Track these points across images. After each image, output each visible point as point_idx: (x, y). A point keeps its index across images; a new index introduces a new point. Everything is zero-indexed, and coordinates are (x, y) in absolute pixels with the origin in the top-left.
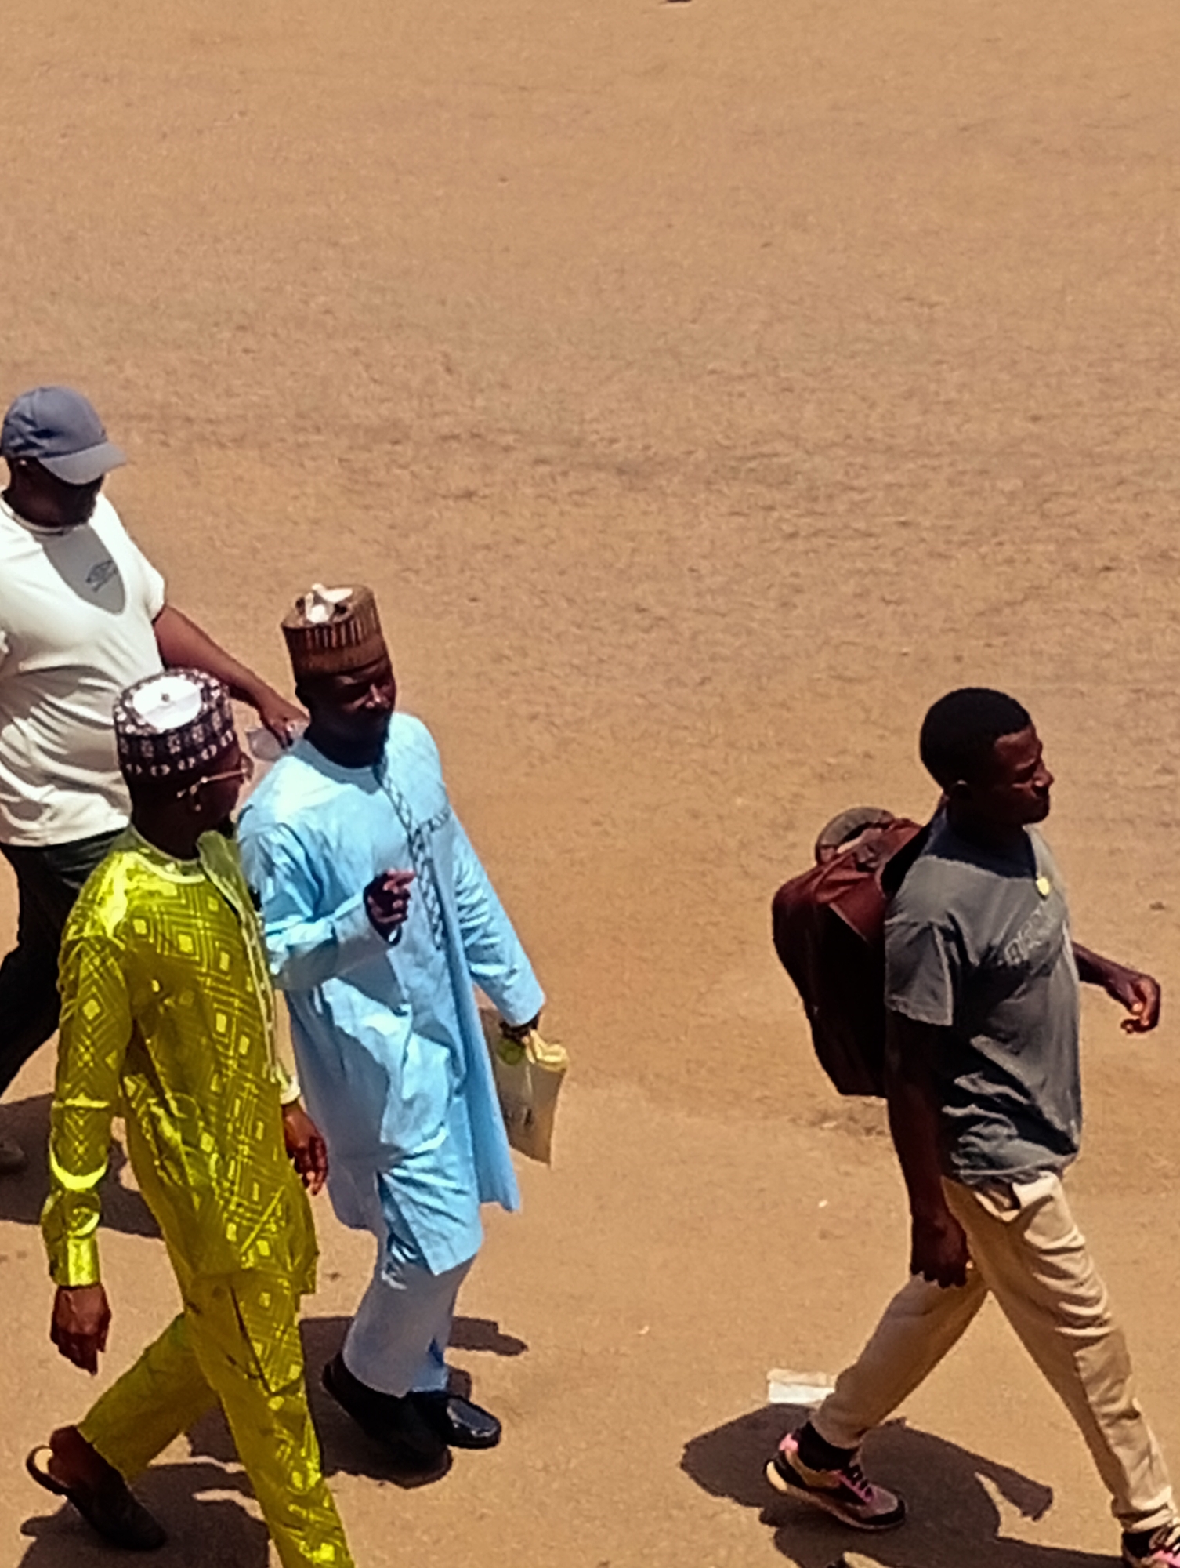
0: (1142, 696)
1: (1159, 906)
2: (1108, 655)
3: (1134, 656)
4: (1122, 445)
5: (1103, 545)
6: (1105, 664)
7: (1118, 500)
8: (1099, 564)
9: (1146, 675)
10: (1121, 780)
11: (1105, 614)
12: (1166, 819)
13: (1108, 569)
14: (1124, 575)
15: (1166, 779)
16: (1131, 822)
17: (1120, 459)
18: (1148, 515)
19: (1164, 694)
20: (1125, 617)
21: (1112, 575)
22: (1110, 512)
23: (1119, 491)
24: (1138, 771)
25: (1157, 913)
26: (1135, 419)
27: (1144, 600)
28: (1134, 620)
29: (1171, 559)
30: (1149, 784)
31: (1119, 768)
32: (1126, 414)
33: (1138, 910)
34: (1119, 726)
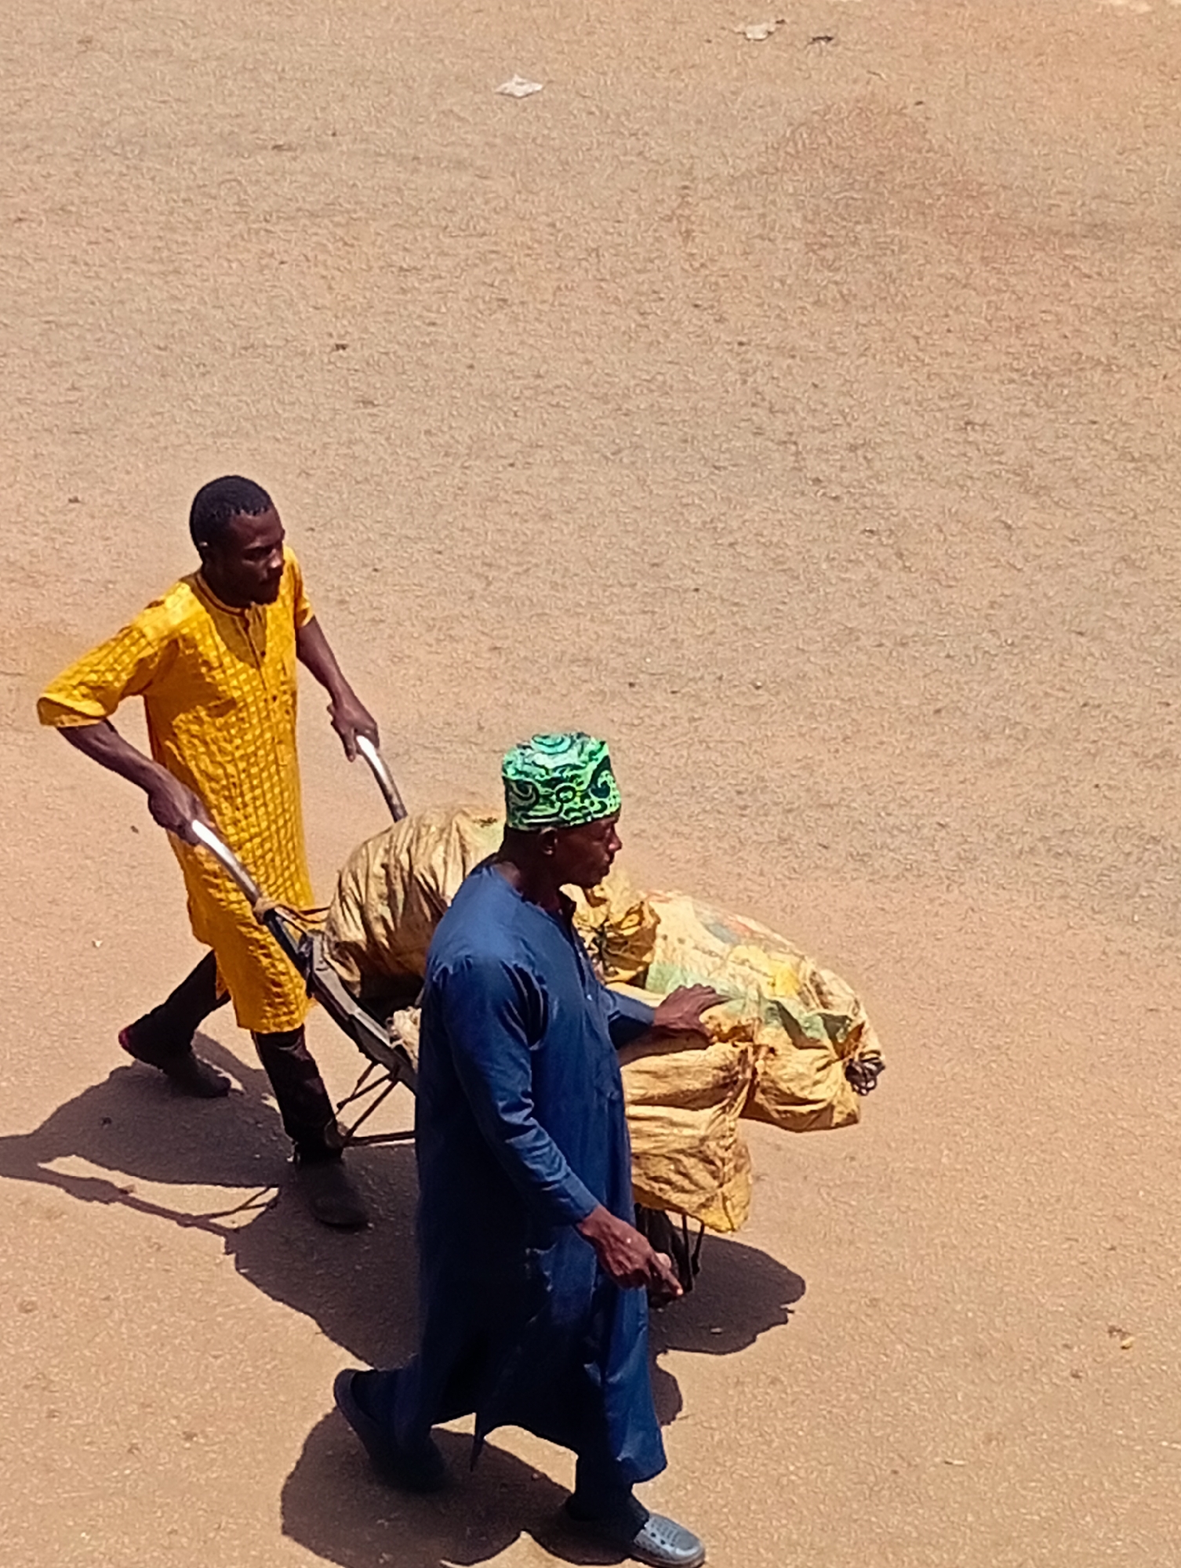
0: (53, 326)
1: (76, 500)
2: (24, 293)
3: (44, 294)
4: (26, 115)
5: (16, 200)
6: (20, 299)
7: (25, 163)
8: (13, 216)
9: (56, 309)
10: (41, 397)
11: (20, 258)
12: (77, 428)
13: (20, 220)
14: (34, 225)
15: (74, 396)
16: (50, 431)
17: (24, 127)
18: (50, 175)
19: (69, 325)
20: (36, 260)
21: (24, 225)
22: (20, 173)
23: (25, 154)
24: (53, 388)
25: (72, 505)
26: (34, 93)
27: (50, 246)
28: (43, 264)
29: (70, 212)
30: (62, 399)
31: (37, 386)
32: (27, 89)
33: (59, 504)
34: (36, 352)
